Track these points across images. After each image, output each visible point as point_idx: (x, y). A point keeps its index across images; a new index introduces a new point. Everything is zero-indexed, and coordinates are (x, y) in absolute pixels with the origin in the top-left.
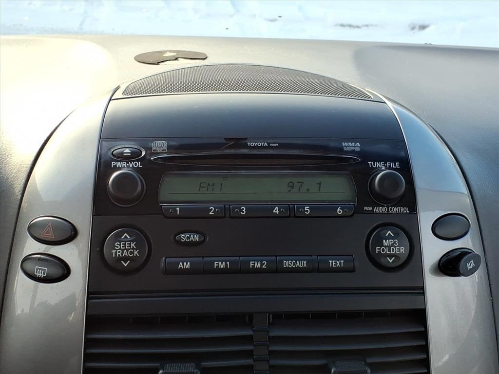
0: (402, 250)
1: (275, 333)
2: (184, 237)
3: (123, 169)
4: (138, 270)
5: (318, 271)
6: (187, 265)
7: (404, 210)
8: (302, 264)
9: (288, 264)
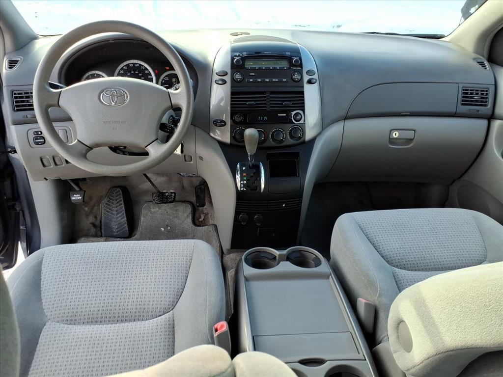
0: (299, 77)
1: (271, 96)
2: (251, 74)
3: (237, 58)
4: (241, 81)
5: (281, 82)
6: (252, 80)
7: (300, 68)
8: (277, 80)
9: (274, 80)
